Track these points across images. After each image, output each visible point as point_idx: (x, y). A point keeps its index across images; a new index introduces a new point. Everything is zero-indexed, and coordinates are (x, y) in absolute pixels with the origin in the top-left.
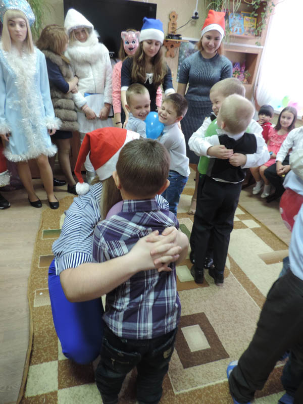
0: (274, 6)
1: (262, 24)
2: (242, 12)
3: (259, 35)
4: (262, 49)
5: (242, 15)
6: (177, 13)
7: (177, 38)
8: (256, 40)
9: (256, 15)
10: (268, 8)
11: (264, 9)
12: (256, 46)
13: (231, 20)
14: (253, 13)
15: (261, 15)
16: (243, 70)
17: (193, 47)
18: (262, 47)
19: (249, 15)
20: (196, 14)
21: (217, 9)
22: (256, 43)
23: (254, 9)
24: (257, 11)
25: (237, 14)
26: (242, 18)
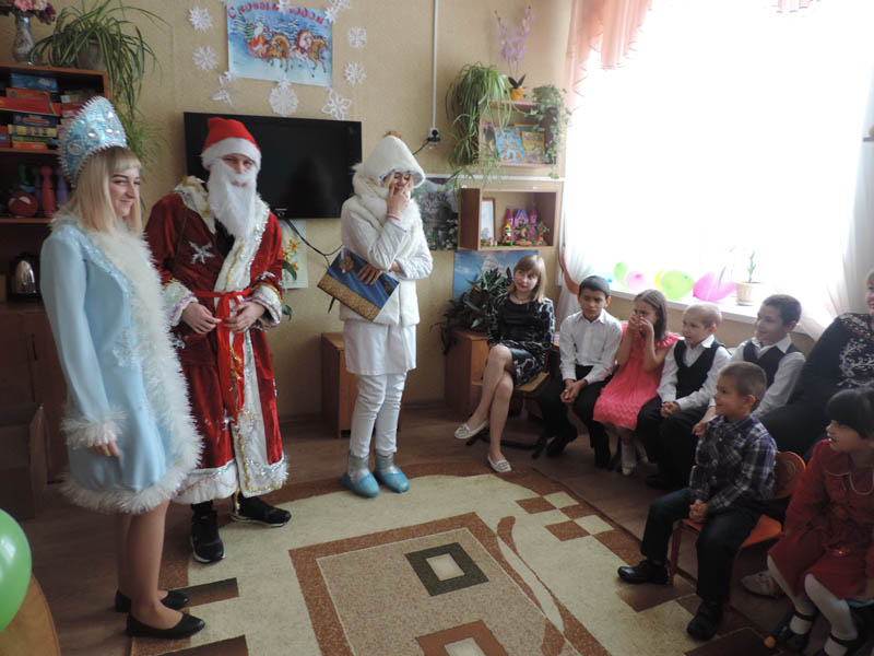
0: (570, 114)
1: (554, 144)
2: (516, 125)
4: (563, 183)
5: (518, 129)
8: (548, 169)
9: (543, 130)
10: (560, 119)
11: (555, 119)
12: (549, 179)
13: (500, 140)
14: (535, 127)
15: (550, 129)
16: (534, 221)
17: (436, 187)
18: (561, 179)
19: (529, 130)
20: (435, 133)
21: (472, 125)
22: (550, 175)
23: (537, 122)
24: (542, 124)
25: (508, 129)
26: (518, 135)
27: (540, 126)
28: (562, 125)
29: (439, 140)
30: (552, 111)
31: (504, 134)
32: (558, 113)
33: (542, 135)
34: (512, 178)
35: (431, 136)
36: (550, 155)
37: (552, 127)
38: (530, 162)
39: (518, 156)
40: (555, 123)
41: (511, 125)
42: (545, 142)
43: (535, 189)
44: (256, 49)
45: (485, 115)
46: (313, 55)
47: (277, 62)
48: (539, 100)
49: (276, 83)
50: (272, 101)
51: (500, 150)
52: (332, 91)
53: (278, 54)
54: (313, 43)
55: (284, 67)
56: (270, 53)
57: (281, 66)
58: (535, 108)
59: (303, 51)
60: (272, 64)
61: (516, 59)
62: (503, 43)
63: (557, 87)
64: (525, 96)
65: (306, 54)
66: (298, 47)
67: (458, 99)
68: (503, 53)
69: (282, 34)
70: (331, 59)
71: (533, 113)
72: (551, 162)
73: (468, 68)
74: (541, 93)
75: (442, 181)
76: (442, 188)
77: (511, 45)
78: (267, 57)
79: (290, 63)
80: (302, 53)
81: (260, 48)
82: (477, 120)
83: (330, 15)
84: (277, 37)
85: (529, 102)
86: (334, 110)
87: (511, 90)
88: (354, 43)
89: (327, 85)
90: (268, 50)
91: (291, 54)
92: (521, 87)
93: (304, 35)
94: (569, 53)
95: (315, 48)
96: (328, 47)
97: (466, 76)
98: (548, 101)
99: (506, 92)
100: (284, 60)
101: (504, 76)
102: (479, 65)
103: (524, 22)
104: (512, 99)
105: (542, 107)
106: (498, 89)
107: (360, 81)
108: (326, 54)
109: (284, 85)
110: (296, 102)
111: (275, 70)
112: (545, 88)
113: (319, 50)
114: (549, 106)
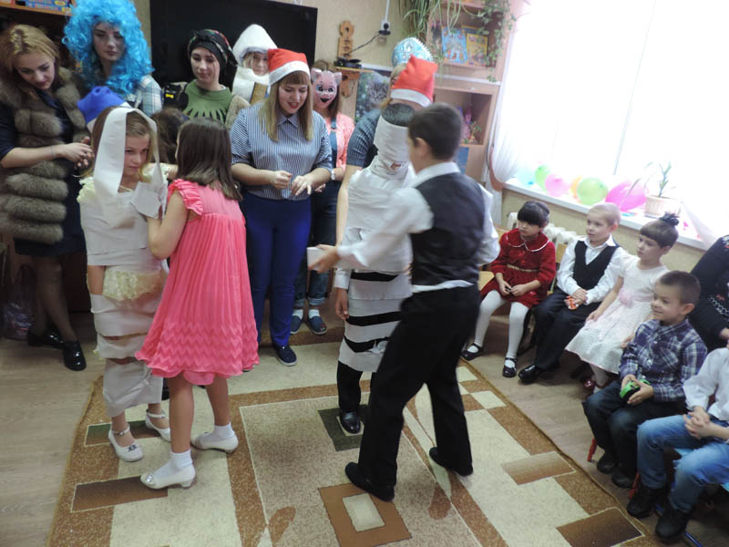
0: (515, 19)
1: (496, 48)
2: (463, 27)
3: (492, 64)
4: (499, 86)
5: (463, 31)
6: (353, 23)
7: (354, 65)
8: (488, 72)
9: (487, 33)
10: (505, 24)
11: (500, 24)
12: (487, 82)
13: (445, 40)
14: (481, 30)
15: (494, 33)
16: (468, 120)
17: (381, 79)
18: (498, 83)
19: (474, 32)
20: (386, 26)
21: (421, 21)
22: (489, 78)
23: (483, 24)
24: (488, 27)
25: (455, 29)
26: (463, 37)
27: (485, 29)
28: (505, 31)
29: (389, 33)
30: (499, 16)
31: (450, 34)
32: (503, 18)
33: (486, 39)
34: (453, 77)
35: (383, 29)
36: (491, 59)
37: (496, 31)
38: (471, 64)
39: (461, 56)
40: (500, 28)
41: (458, 26)
42: (488, 45)
43: (473, 90)
48: (487, 4)
51: (445, 48)
58: (482, 11)
71: (480, 15)
72: (491, 66)
82: (427, 17)
85: (478, 5)
98: (496, 5)
105: (490, 10)
114: (495, 10)
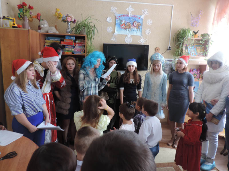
0: (213, 41)
1: (207, 50)
2: (195, 45)
6: (159, 48)
13: (189, 49)
14: (201, 45)
16: (199, 73)
17: (169, 62)
19: (199, 46)
20: (170, 47)
21: (181, 45)
26: (195, 48)
27: (203, 45)
28: (210, 45)
29: (171, 49)
30: (207, 41)
31: (191, 47)
32: (209, 41)
33: (203, 48)
34: (193, 60)
35: (169, 48)
36: (205, 54)
37: (206, 45)
39: (195, 54)
40: (208, 44)
42: (204, 50)
43: (199, 64)
44: (122, 27)
45: (185, 42)
46: (137, 27)
47: (127, 30)
48: (203, 38)
49: (127, 35)
50: (125, 40)
52: (141, 37)
53: (128, 28)
54: (137, 24)
55: (129, 31)
56: (126, 27)
57: (128, 31)
59: (134, 26)
60: (126, 30)
61: (196, 26)
62: (192, 21)
63: (209, 34)
64: (198, 37)
65: (135, 27)
66: (133, 25)
67: (177, 38)
68: (192, 25)
69: (129, 22)
70: (142, 29)
71: (201, 42)
72: (206, 56)
73: (181, 29)
74: (203, 35)
75: (171, 61)
76: (171, 62)
77: (195, 22)
78: (125, 29)
79: (131, 30)
80: (134, 27)
81: (123, 26)
82: (183, 44)
83: (142, 17)
84: (128, 23)
85: (200, 38)
86: (141, 42)
87: (194, 35)
88: (148, 24)
89: (140, 35)
90: (125, 27)
91: (131, 28)
92: (197, 34)
93: (135, 22)
94: (213, 23)
95: (138, 25)
96: (141, 25)
97: (180, 31)
99: (192, 35)
100: (129, 29)
101: (192, 31)
102: (184, 28)
103: (199, 15)
104: (194, 38)
105: (204, 40)
106: (190, 35)
107: (149, 34)
108: (140, 27)
109: (129, 36)
110: (132, 40)
111: (127, 32)
112: (205, 34)
113: (139, 26)
114: (206, 39)
